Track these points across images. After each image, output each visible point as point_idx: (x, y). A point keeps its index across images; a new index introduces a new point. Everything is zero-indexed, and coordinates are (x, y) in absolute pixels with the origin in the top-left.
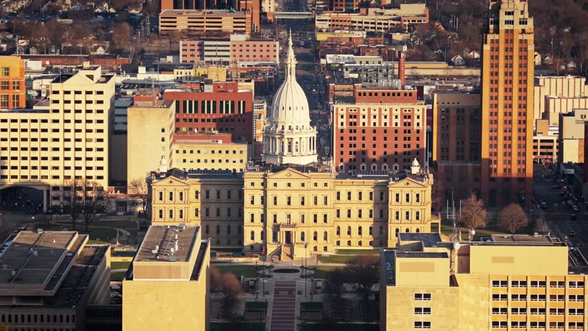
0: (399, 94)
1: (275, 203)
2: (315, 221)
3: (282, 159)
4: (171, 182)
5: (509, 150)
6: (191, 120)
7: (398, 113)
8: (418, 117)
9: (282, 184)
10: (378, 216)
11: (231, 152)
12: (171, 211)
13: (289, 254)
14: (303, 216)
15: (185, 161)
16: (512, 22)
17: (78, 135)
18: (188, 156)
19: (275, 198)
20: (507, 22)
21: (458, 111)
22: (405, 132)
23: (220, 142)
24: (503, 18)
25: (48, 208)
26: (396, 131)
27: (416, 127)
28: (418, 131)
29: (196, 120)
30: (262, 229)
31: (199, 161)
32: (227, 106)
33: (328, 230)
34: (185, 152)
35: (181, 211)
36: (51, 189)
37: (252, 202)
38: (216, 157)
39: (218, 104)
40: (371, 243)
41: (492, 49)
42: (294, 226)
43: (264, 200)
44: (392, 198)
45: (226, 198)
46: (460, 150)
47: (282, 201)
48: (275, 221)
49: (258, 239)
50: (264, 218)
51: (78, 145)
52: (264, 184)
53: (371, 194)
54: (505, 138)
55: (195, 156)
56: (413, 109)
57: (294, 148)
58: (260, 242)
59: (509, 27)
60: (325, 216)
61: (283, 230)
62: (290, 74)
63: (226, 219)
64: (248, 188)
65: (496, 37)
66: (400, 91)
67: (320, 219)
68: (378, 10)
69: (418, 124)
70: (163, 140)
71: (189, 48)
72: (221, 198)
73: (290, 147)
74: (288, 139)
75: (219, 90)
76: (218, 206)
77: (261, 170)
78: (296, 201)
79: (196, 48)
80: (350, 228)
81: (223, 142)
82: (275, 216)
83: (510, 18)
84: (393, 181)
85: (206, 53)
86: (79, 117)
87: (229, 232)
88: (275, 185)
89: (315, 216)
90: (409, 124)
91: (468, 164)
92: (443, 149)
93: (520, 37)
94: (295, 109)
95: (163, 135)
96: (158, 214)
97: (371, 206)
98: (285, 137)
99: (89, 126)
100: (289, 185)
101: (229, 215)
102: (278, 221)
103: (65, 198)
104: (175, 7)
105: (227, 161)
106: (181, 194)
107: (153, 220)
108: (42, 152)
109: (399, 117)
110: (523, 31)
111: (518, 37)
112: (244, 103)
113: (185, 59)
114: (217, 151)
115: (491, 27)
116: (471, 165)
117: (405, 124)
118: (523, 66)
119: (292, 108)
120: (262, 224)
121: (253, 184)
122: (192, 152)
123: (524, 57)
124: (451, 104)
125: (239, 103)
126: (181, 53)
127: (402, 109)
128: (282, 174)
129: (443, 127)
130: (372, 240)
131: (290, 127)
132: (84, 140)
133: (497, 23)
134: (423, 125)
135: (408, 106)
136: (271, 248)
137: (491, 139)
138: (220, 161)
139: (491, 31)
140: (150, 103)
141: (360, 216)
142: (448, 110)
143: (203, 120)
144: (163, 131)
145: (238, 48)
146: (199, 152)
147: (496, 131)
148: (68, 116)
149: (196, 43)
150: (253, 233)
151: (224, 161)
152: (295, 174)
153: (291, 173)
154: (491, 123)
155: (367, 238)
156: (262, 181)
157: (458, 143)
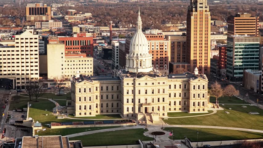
0: (157, 37)
1: (139, 93)
2: (159, 101)
3: (137, 70)
4: (85, 83)
5: (201, 58)
6: (69, 48)
7: (158, 44)
8: (166, 46)
9: (143, 84)
10: (184, 96)
11: (87, 61)
12: (85, 98)
13: (150, 120)
14: (153, 99)
15: (68, 65)
16: (202, 7)
17: (27, 57)
18: (70, 63)
19: (139, 91)
20: (200, 7)
21: (178, 43)
22: (161, 52)
23: (82, 57)
24: (199, 5)
25: (15, 87)
26: (157, 52)
27: (165, 50)
28: (166, 52)
29: (71, 48)
30: (133, 106)
31: (74, 65)
32: (83, 42)
33: (165, 105)
34: (68, 61)
35: (90, 98)
36: (16, 79)
37: (128, 93)
38: (81, 63)
39: (80, 42)
40: (180, 109)
41: (195, 18)
42: (149, 104)
43: (134, 92)
44: (192, 87)
45: (111, 90)
46: (179, 58)
47: (143, 92)
48: (139, 102)
49: (131, 111)
50: (133, 101)
51: (27, 61)
52: (134, 84)
53: (180, 85)
54: (200, 54)
55: (73, 63)
56: (164, 43)
57: (142, 65)
58: (132, 112)
59: (201, 9)
60: (164, 99)
61: (144, 107)
62: (140, 29)
63: (111, 100)
64: (126, 86)
65: (196, 13)
66: (157, 35)
67: (161, 100)
68: (80, 15)
69: (166, 49)
70: (62, 57)
71: (38, 24)
72: (108, 90)
73: (141, 64)
74: (140, 60)
75: (79, 36)
76: (107, 94)
77: (132, 77)
78: (149, 92)
79: (40, 24)
80: (170, 102)
81: (83, 57)
82: (139, 100)
83: (201, 5)
84: (192, 79)
85: (42, 25)
86: (27, 49)
87: (112, 106)
88: (139, 84)
89: (159, 99)
90: (162, 49)
91: (185, 64)
92: (172, 58)
93: (205, 13)
94: (143, 45)
95: (62, 55)
96: (78, 99)
97: (180, 92)
98: (139, 59)
99: (32, 53)
100: (146, 84)
101: (112, 98)
102: (141, 102)
103: (22, 83)
104: (30, 15)
105: (85, 64)
106: (90, 89)
107: (76, 102)
108: (12, 64)
109: (158, 46)
110: (206, 11)
111: (204, 13)
112: (90, 41)
113: (37, 27)
114: (81, 61)
115: (194, 9)
116: (187, 64)
117: (161, 49)
118: (207, 24)
119: (141, 45)
120: (133, 104)
121: (128, 84)
122: (71, 61)
123: (207, 21)
124: (175, 40)
125: (88, 41)
126: (36, 26)
127: (159, 43)
128: (143, 79)
129: (172, 49)
130: (181, 107)
131: (141, 54)
132: (29, 58)
133: (196, 8)
134: (168, 49)
135: (162, 41)
136: (140, 117)
137: (194, 54)
138: (82, 65)
139: (194, 11)
140: (56, 42)
141: (175, 96)
142: (174, 43)
143: (74, 48)
144: (62, 54)
145: (51, 24)
146: (74, 61)
147: (196, 51)
148: (22, 49)
149: (40, 23)
150: (128, 108)
151: (84, 65)
152: (149, 79)
153: (147, 78)
154: (194, 48)
155: (178, 106)
156: (133, 82)
157: (178, 55)
